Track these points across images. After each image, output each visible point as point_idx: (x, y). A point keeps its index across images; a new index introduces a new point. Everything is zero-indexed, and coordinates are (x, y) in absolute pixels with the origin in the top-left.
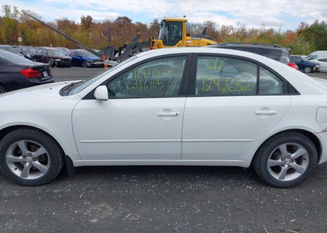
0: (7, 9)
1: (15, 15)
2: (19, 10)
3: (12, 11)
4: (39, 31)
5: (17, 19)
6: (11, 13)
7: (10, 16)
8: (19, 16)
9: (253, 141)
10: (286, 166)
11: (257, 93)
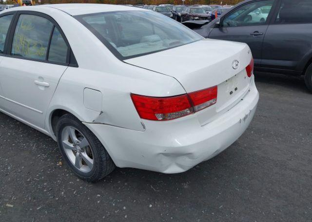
9: (42, 113)
10: (78, 154)
11: (47, 59)
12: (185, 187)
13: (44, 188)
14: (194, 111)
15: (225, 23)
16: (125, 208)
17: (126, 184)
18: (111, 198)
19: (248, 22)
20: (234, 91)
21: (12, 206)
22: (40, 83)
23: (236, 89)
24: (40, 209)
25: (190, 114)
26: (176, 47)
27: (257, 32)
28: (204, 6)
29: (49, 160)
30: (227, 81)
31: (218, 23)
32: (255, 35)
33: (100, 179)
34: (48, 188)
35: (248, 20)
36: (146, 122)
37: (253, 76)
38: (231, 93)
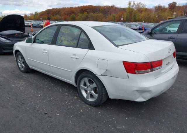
0: (130, 3)
1: (133, 6)
2: (136, 3)
3: (132, 4)
4: (143, 14)
5: (134, 8)
6: (131, 5)
7: (130, 7)
8: (134, 6)
9: (71, 72)
10: (89, 92)
11: (77, 46)
12: (143, 111)
13: (72, 108)
14: (152, 71)
15: (153, 32)
16: (114, 118)
17: (112, 108)
18: (106, 114)
19: (165, 32)
20: (168, 63)
21: (59, 115)
22: (73, 57)
23: (169, 63)
24: (72, 117)
25: (150, 72)
26: (138, 42)
27: (172, 37)
28: (134, 23)
29: (70, 96)
30: (165, 58)
31: (150, 32)
32: (171, 39)
33: (100, 104)
34: (74, 108)
35: (165, 31)
36: (130, 75)
37: (176, 58)
38: (167, 64)
